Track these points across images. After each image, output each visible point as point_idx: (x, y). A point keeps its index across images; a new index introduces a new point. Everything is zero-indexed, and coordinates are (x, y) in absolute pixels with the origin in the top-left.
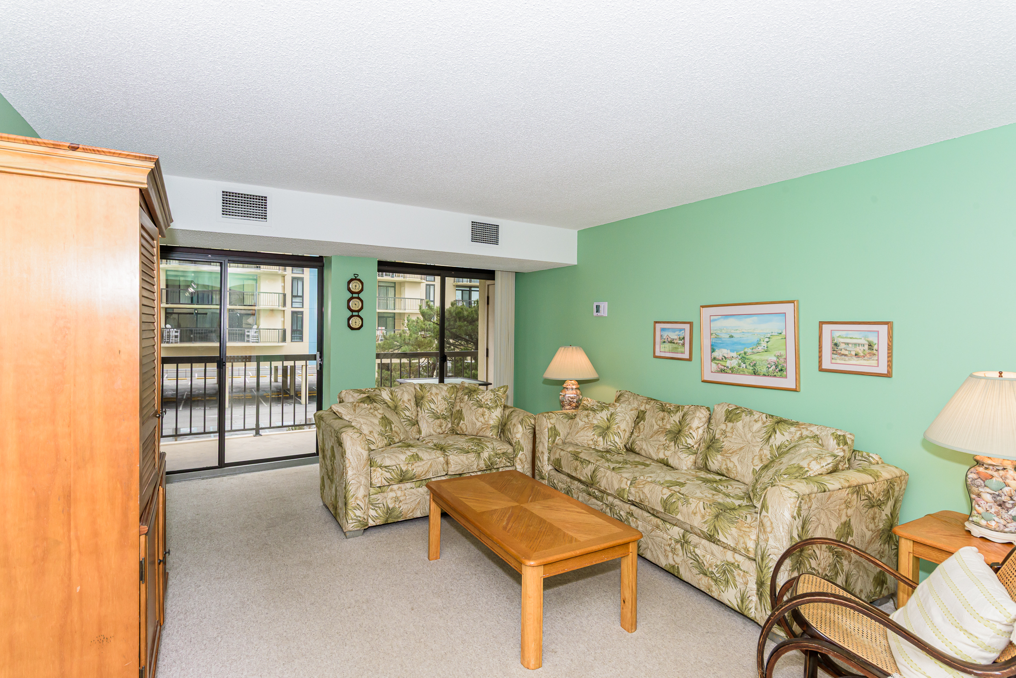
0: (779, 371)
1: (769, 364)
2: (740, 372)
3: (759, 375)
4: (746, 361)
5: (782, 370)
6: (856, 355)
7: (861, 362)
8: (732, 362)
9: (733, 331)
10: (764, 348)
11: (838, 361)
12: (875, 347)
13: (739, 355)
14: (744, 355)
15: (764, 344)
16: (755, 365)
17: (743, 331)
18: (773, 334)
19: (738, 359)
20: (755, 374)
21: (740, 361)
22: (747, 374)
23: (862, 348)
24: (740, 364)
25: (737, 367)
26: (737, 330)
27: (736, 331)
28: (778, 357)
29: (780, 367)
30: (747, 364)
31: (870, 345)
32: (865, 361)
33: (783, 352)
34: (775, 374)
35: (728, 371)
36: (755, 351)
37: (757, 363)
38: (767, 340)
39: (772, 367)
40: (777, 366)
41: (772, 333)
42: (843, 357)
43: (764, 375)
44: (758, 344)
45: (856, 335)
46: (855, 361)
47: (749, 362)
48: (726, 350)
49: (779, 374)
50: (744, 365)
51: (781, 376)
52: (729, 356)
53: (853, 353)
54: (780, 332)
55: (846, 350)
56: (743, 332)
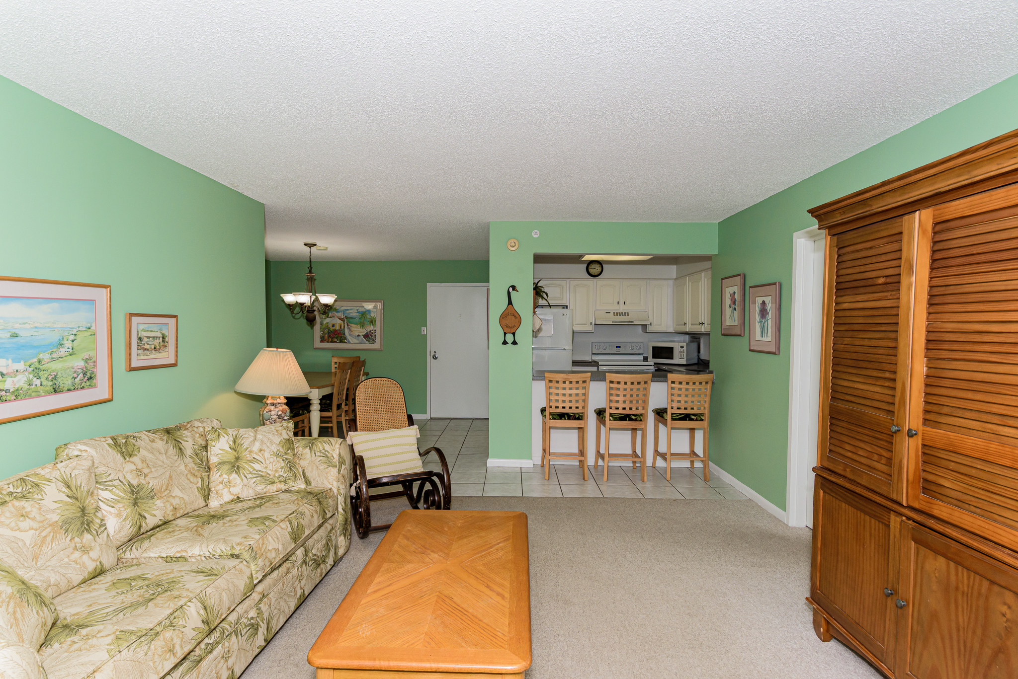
0: (88, 380)
1: (75, 372)
2: (31, 395)
3: (61, 392)
4: (41, 373)
5: (91, 378)
6: (155, 348)
7: (158, 355)
8: (15, 379)
9: (17, 326)
10: (68, 350)
11: (142, 357)
12: (167, 339)
13: (30, 366)
14: (37, 365)
15: (68, 344)
16: (55, 378)
17: (36, 325)
18: (80, 329)
19: (27, 373)
20: (55, 391)
21: (31, 376)
22: (43, 394)
23: (158, 341)
24: (32, 380)
25: (26, 387)
26: (24, 324)
27: (23, 326)
28: (86, 361)
29: (89, 375)
30: (43, 379)
31: (163, 338)
32: (160, 354)
33: (92, 353)
34: (83, 385)
35: (8, 398)
36: (55, 356)
37: (59, 374)
38: (72, 337)
39: (79, 377)
40: (85, 374)
41: (79, 327)
42: (146, 352)
43: (69, 390)
44: (61, 345)
45: (155, 328)
46: (154, 355)
47: (46, 376)
48: (5, 360)
49: (88, 383)
50: (38, 382)
51: (91, 386)
52: (10, 370)
53: (153, 347)
54: (89, 325)
55: (148, 344)
56: (36, 327)
